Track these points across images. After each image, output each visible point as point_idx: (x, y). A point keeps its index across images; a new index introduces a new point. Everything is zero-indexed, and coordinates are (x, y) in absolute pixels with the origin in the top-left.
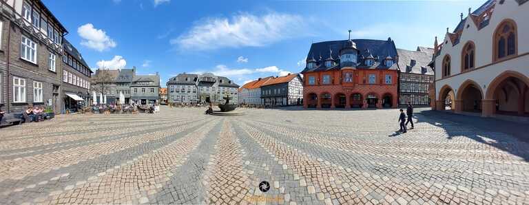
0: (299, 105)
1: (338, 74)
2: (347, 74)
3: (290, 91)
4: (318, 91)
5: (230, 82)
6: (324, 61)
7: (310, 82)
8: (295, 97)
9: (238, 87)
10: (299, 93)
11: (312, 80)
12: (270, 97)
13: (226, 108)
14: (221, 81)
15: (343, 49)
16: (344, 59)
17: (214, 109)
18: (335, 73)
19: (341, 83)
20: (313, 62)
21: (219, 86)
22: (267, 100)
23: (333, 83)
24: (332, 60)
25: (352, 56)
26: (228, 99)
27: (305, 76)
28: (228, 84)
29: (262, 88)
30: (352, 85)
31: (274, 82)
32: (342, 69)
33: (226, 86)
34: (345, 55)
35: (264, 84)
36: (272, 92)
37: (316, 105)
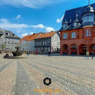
0: (58, 52)
1: (81, 31)
2: (87, 31)
3: (52, 43)
4: (69, 43)
5: (13, 35)
6: (73, 22)
7: (64, 37)
8: (55, 47)
9: (19, 39)
10: (58, 45)
11: (65, 36)
12: (40, 47)
13: (16, 54)
14: (7, 34)
15: (84, 13)
16: (85, 20)
17: (9, 55)
18: (80, 30)
19: (83, 37)
20: (66, 24)
21: (6, 37)
22: (39, 49)
23: (78, 37)
24: (77, 22)
25: (90, 17)
26: (17, 48)
27: (61, 33)
28: (13, 36)
29: (36, 40)
30: (91, 38)
31: (43, 36)
32: (84, 27)
33: (11, 38)
34: (86, 18)
35: (36, 38)
36: (42, 43)
37: (67, 53)
